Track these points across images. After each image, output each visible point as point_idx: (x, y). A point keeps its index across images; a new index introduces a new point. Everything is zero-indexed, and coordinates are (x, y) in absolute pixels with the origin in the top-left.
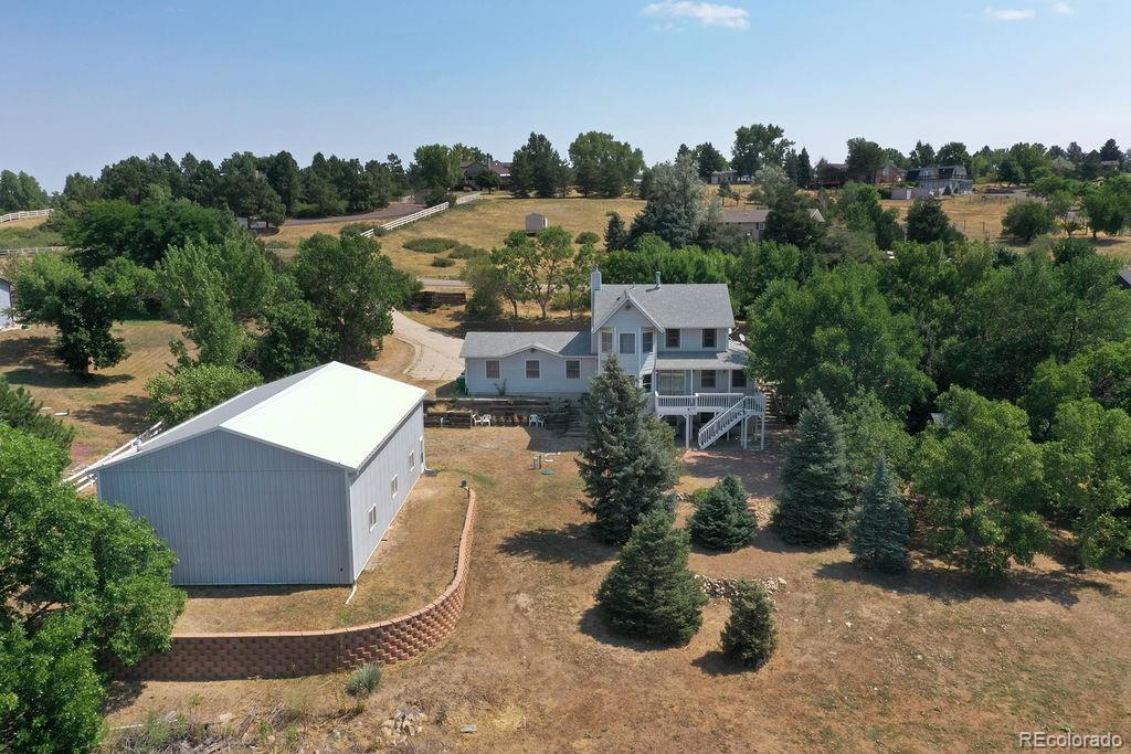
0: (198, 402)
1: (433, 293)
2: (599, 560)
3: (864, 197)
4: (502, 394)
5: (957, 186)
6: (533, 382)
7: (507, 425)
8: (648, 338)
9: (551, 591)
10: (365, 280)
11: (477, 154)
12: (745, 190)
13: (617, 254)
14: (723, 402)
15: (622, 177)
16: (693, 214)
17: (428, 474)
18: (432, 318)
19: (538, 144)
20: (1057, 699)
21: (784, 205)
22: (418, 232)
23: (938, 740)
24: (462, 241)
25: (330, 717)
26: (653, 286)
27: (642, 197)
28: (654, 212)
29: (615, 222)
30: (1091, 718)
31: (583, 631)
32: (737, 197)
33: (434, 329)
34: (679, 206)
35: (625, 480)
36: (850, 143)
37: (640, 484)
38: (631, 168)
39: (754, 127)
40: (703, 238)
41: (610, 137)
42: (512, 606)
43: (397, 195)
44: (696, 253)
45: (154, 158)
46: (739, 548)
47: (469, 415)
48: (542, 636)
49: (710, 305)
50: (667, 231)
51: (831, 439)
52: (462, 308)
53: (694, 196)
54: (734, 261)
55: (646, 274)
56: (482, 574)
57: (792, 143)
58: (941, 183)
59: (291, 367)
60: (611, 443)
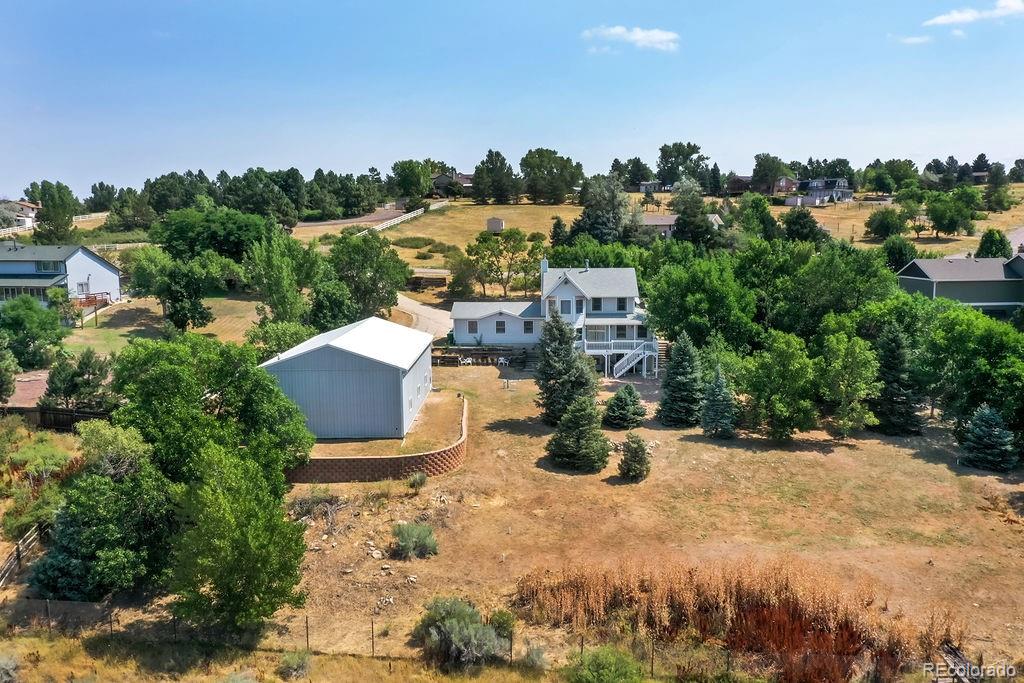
0: (279, 345)
1: (422, 278)
2: (548, 433)
3: (756, 205)
4: (479, 344)
5: (840, 194)
6: (501, 335)
7: (483, 365)
8: (579, 304)
9: (518, 449)
10: (380, 267)
11: (443, 167)
12: (665, 198)
13: (560, 249)
14: (631, 347)
15: (564, 187)
16: (620, 218)
17: (434, 390)
18: (421, 296)
19: (494, 160)
20: (804, 494)
21: (689, 211)
22: (402, 233)
23: (734, 511)
24: (437, 239)
25: (400, 497)
26: (584, 270)
27: (581, 204)
28: (588, 217)
29: (558, 225)
30: (820, 501)
31: (538, 466)
32: (658, 204)
33: (424, 304)
34: (608, 213)
35: (563, 384)
36: (757, 157)
37: (573, 387)
38: (572, 178)
39: (675, 145)
40: (626, 237)
41: (555, 153)
42: (495, 456)
43: (381, 203)
44: (618, 247)
45: (190, 174)
46: (634, 427)
47: (457, 358)
48: (514, 469)
49: (622, 282)
50: (599, 231)
51: (691, 360)
52: (445, 289)
53: (620, 204)
54: (646, 254)
55: (580, 262)
56: (475, 439)
57: (707, 158)
58: (827, 193)
59: (333, 326)
60: (555, 362)
